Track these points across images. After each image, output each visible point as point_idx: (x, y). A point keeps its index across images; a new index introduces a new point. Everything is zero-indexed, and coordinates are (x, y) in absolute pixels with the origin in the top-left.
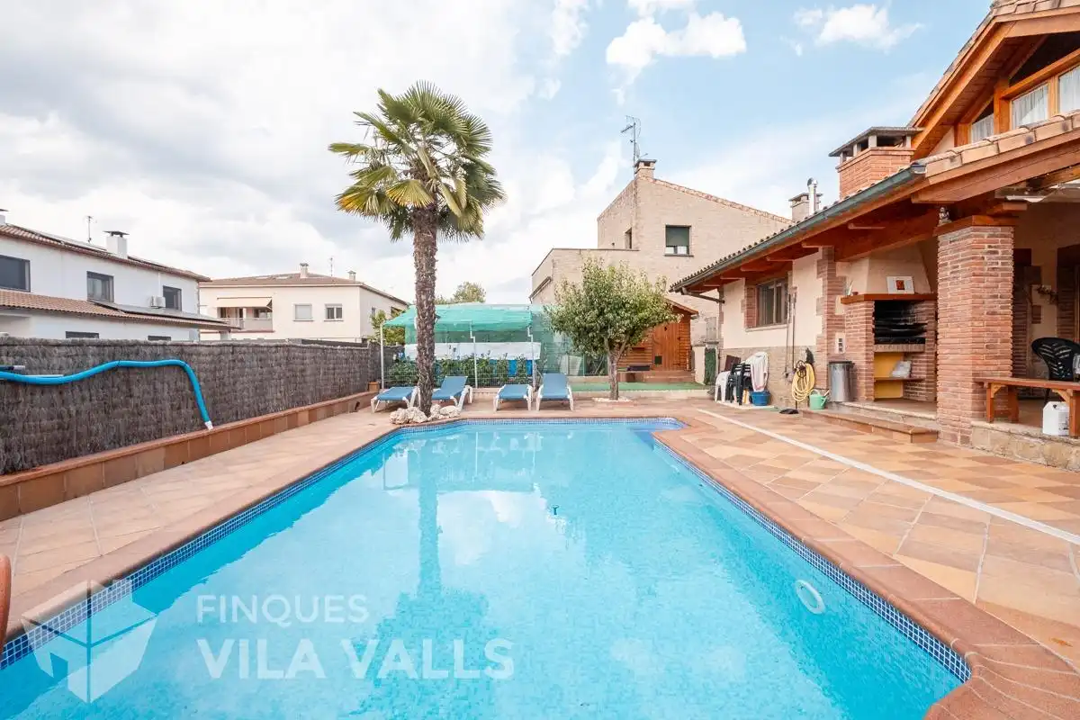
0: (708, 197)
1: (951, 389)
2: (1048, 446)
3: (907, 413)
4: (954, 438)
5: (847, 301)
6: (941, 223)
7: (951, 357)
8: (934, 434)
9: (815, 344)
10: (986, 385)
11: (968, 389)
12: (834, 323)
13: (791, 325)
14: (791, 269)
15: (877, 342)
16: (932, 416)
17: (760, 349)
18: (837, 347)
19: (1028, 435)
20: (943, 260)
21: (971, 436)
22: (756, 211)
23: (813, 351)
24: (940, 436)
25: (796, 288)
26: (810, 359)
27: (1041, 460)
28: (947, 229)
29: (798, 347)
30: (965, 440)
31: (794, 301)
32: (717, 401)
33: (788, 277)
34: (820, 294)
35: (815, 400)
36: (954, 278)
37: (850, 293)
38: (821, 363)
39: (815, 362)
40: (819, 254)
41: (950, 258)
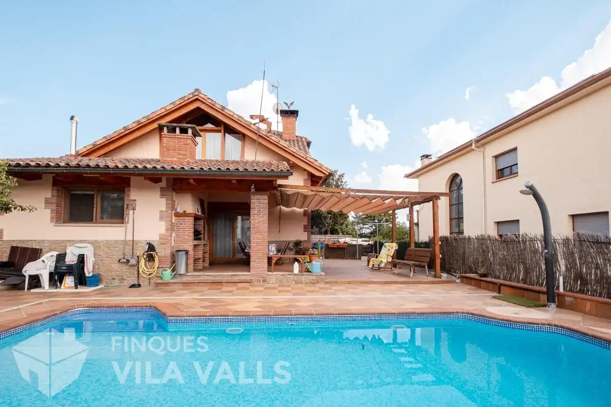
1: (257, 261)
4: (259, 281)
5: (177, 215)
6: (253, 190)
7: (258, 247)
8: (251, 281)
9: (157, 239)
10: (273, 258)
12: (171, 228)
13: (130, 225)
14: (129, 186)
15: (195, 240)
16: (249, 273)
18: (173, 242)
19: (290, 275)
20: (253, 206)
21: (267, 279)
23: (155, 244)
24: (253, 281)
25: (135, 200)
26: (152, 248)
27: (294, 282)
28: (254, 194)
29: (138, 241)
30: (264, 281)
31: (134, 209)
32: (28, 289)
33: (124, 191)
34: (164, 209)
35: (167, 275)
36: (259, 214)
37: (180, 210)
38: (163, 252)
39: (157, 250)
40: (163, 184)
41: (257, 206)
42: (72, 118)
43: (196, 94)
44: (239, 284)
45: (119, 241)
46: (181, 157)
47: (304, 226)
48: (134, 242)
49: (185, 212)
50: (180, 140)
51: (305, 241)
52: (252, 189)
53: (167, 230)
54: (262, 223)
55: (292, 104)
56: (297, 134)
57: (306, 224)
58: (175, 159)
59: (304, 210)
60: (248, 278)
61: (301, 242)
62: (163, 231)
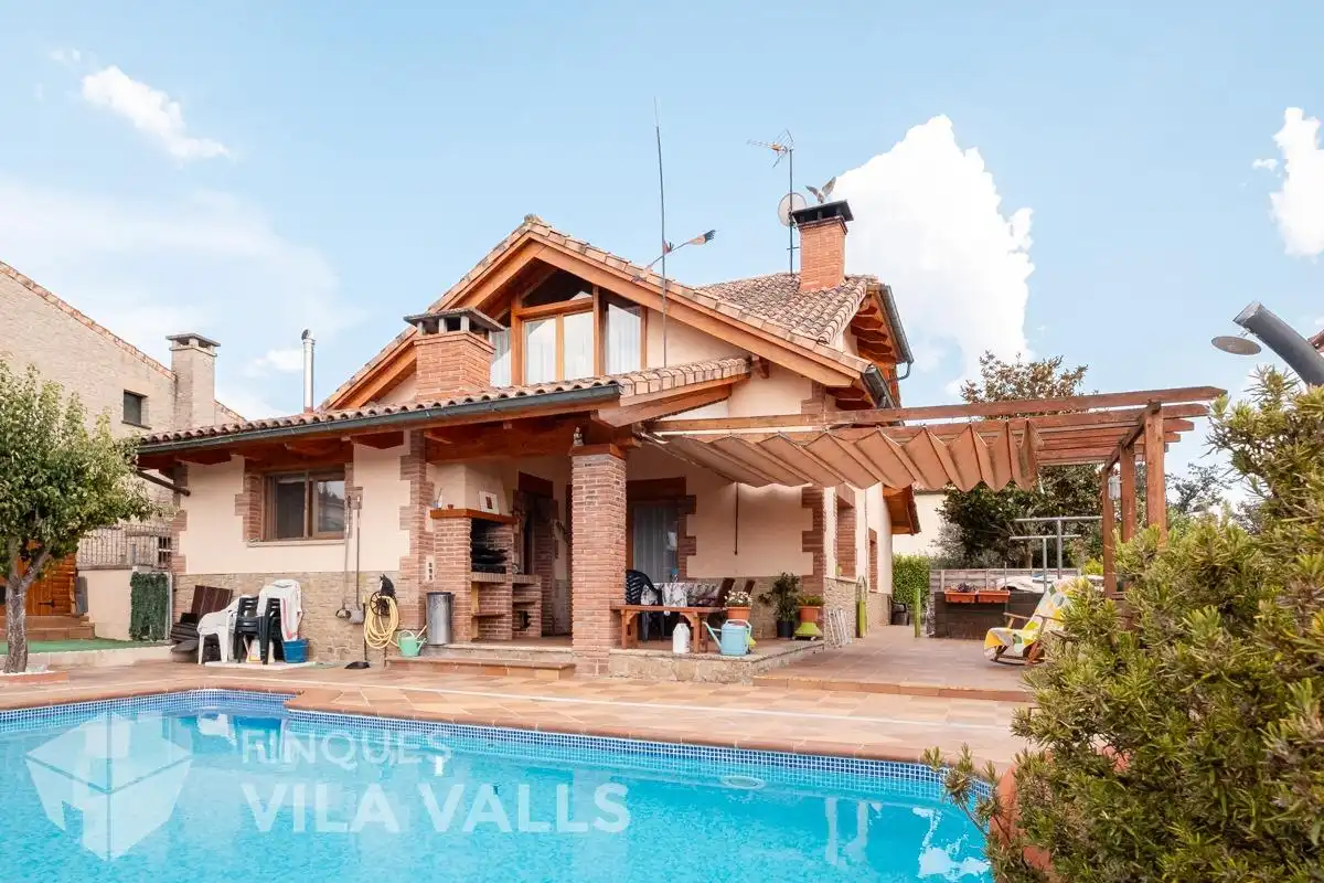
0: (27, 284)
1: (588, 618)
2: (677, 664)
3: (537, 648)
4: (592, 669)
5: (438, 515)
6: (577, 443)
7: (588, 585)
8: (572, 667)
9: (397, 567)
10: (623, 612)
11: (607, 618)
12: (424, 543)
13: (353, 542)
14: (351, 460)
15: (474, 569)
16: (569, 649)
17: (284, 576)
18: (428, 574)
19: (663, 656)
20: (577, 482)
21: (608, 665)
22: (117, 339)
23: (394, 579)
24: (577, 668)
25: (360, 488)
26: (388, 588)
27: (674, 677)
28: (579, 452)
29: (365, 573)
30: (603, 669)
31: (359, 506)
32: (203, 662)
33: (343, 472)
34: (407, 503)
35: (409, 645)
36: (590, 503)
37: (442, 505)
38: (408, 595)
39: (398, 593)
40: (405, 448)
41: (586, 482)
42: (305, 335)
43: (527, 228)
44: (537, 671)
45: (334, 574)
46: (448, 384)
47: (805, 534)
48: (361, 576)
49: (451, 506)
50: (445, 347)
51: (804, 577)
52: (575, 442)
53: (413, 548)
54: (597, 523)
55: (830, 186)
56: (848, 272)
57: (811, 529)
58: (438, 391)
59: (804, 489)
60: (567, 660)
61: (795, 580)
62: (406, 552)
